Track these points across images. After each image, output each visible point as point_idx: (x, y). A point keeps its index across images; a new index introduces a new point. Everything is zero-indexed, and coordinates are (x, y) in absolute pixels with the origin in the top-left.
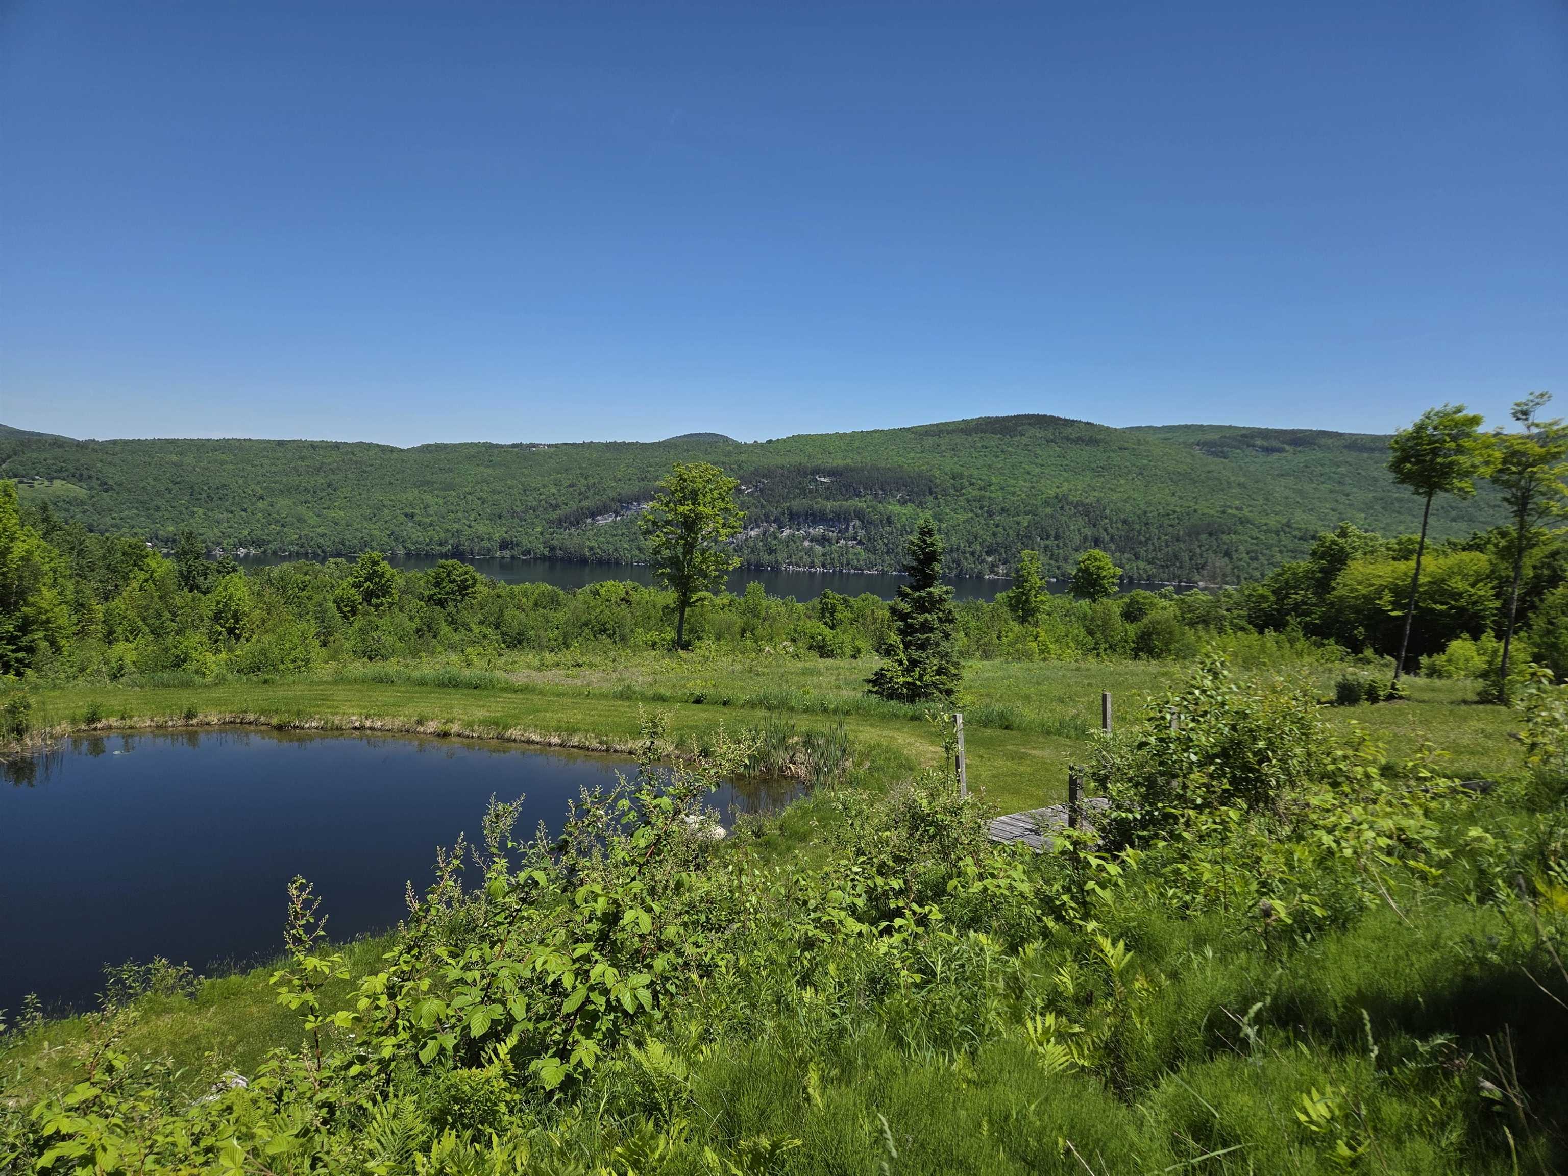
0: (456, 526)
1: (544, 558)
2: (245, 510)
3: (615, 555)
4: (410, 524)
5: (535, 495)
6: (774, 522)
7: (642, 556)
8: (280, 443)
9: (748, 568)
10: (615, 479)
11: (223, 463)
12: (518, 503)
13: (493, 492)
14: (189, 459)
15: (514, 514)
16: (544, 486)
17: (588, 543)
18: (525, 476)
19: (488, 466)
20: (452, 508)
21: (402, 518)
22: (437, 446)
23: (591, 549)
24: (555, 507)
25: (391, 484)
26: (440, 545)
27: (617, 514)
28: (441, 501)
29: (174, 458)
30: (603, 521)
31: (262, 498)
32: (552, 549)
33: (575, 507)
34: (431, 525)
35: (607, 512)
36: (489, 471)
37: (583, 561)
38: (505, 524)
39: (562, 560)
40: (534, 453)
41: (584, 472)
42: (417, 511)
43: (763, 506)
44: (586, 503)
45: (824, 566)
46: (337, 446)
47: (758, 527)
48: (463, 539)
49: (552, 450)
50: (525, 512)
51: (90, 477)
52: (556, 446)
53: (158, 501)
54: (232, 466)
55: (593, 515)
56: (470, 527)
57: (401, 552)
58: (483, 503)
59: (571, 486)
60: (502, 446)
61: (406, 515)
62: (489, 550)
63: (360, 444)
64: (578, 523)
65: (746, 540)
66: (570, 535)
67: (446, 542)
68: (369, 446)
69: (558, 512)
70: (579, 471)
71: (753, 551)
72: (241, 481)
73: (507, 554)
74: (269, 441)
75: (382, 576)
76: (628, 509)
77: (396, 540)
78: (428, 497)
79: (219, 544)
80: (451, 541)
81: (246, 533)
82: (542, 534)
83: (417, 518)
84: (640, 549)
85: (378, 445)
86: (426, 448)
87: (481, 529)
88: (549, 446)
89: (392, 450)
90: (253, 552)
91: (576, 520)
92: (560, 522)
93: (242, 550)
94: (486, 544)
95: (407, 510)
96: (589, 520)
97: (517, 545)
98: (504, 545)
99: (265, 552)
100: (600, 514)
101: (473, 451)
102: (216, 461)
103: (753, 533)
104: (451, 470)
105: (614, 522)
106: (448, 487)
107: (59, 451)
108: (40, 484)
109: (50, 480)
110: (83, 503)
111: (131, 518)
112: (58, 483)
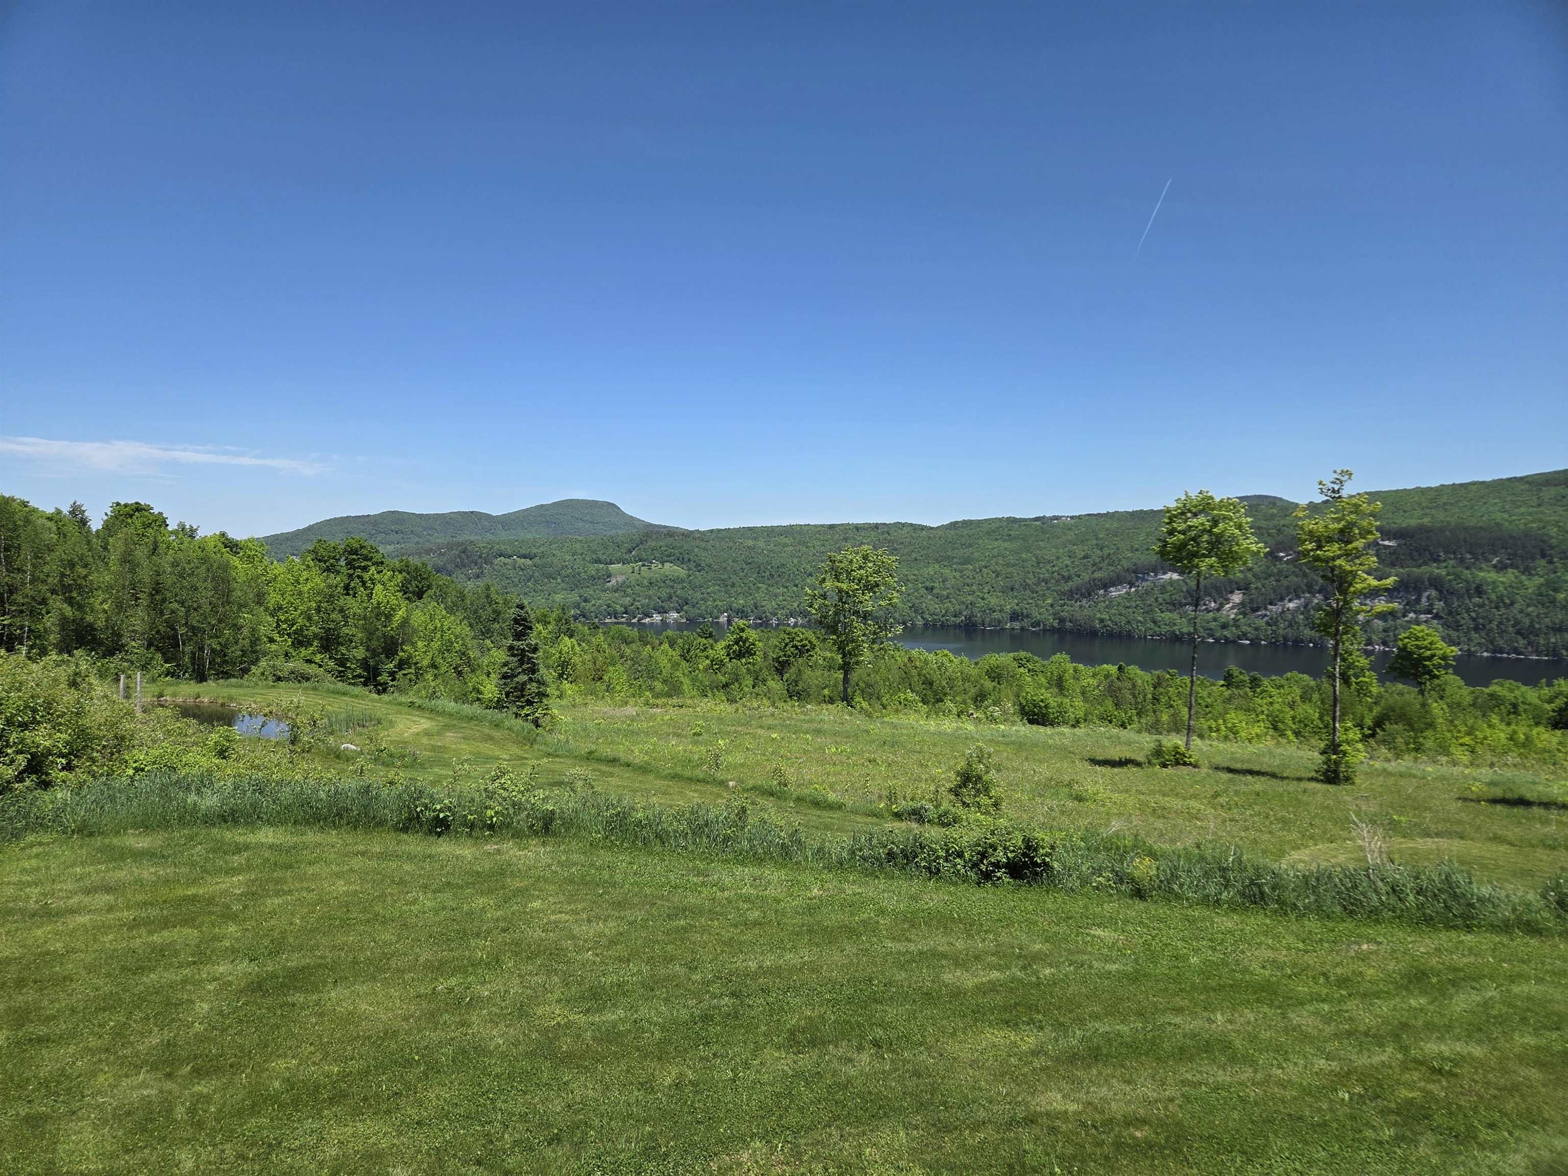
0: (970, 598)
1: (1053, 630)
2: (796, 586)
3: (1128, 627)
4: (930, 597)
5: (1048, 567)
6: (1319, 592)
7: (1157, 629)
8: (832, 527)
9: (1285, 644)
10: (1134, 550)
11: (785, 545)
12: (1031, 576)
13: (1008, 565)
14: (761, 544)
15: (1026, 587)
16: (1058, 558)
17: (1098, 615)
18: (1040, 548)
19: (1005, 541)
20: (968, 581)
21: (923, 591)
22: (963, 522)
23: (1102, 621)
24: (1068, 579)
25: (916, 559)
26: (955, 616)
27: (1131, 585)
28: (958, 574)
29: (750, 543)
30: (1115, 592)
31: (811, 575)
32: (1062, 621)
33: (1087, 578)
34: (948, 597)
35: (1121, 583)
36: (1007, 545)
37: (1093, 634)
38: (1016, 597)
39: (1071, 632)
40: (1053, 526)
41: (1100, 542)
42: (936, 585)
43: (1305, 575)
44: (1098, 575)
45: (1385, 643)
46: (877, 526)
47: (1298, 597)
48: (976, 610)
49: (1073, 521)
50: (1037, 584)
51: (689, 560)
52: (1079, 517)
53: (735, 579)
54: (791, 548)
55: (1105, 587)
56: (983, 599)
57: (920, 622)
58: (997, 576)
59: (1086, 557)
60: (1023, 520)
61: (927, 588)
62: (999, 622)
63: (895, 524)
64: (1090, 595)
65: (1283, 612)
66: (1081, 607)
67: (961, 613)
68: (904, 525)
69: (1070, 583)
70: (1094, 542)
71: (1290, 626)
72: (795, 561)
73: (1017, 625)
74: (822, 526)
76: (1144, 580)
77: (916, 611)
78: (947, 571)
79: (775, 614)
80: (965, 613)
81: (796, 605)
82: (1052, 606)
83: (935, 591)
84: (1155, 622)
85: (911, 525)
86: (952, 526)
87: (993, 601)
89: (923, 528)
90: (800, 621)
91: (1088, 591)
92: (1071, 594)
93: (792, 620)
94: (996, 615)
95: (928, 584)
96: (1102, 592)
97: (1027, 616)
98: (1014, 617)
99: (810, 620)
100: (1114, 585)
101: (994, 526)
102: (780, 544)
103: (1291, 605)
104: (970, 546)
105: (1128, 593)
106: (967, 561)
107: (670, 540)
108: (656, 566)
109: (663, 563)
110: (683, 581)
111: (715, 593)
112: (667, 565)
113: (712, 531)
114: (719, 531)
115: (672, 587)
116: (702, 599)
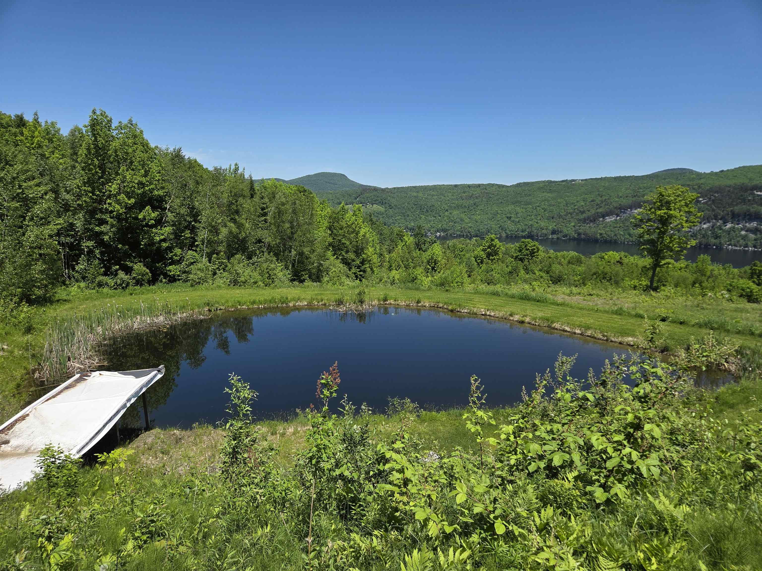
0: (530, 222)
1: (574, 239)
2: (440, 216)
3: (615, 238)
4: (509, 222)
5: (572, 206)
6: (721, 219)
7: (631, 238)
8: (456, 186)
9: (700, 246)
10: (618, 197)
11: (433, 195)
12: (563, 211)
13: (550, 205)
14: (420, 195)
15: (560, 216)
16: (578, 202)
17: (599, 231)
18: (568, 197)
19: (549, 192)
20: (529, 214)
21: (506, 219)
22: (524, 183)
23: (601, 234)
24: (582, 213)
25: (501, 203)
26: (522, 232)
27: (618, 215)
28: (524, 210)
29: (415, 194)
30: (608, 219)
31: (447, 211)
32: (579, 234)
33: (593, 212)
34: (519, 222)
35: (612, 215)
36: (549, 195)
37: (596, 241)
38: (555, 222)
39: (584, 240)
40: (573, 185)
41: (601, 193)
42: (513, 216)
43: (713, 210)
44: (600, 210)
45: (755, 246)
46: (479, 186)
47: (709, 222)
48: (533, 229)
49: (583, 182)
50: (566, 215)
51: (386, 203)
52: (586, 180)
53: (409, 213)
54: (436, 197)
55: (604, 216)
56: (537, 223)
57: (504, 235)
58: (545, 211)
59: (593, 201)
60: (556, 182)
61: (507, 218)
62: (546, 235)
63: (489, 185)
64: (595, 221)
65: (700, 230)
66: (589, 227)
67: (525, 230)
68: (493, 185)
69: (584, 215)
70: (597, 193)
71: (704, 237)
72: (439, 203)
73: (555, 236)
74: (451, 185)
75: (495, 246)
76: (624, 213)
77: (502, 229)
78: (518, 209)
79: (429, 231)
80: (528, 230)
81: (440, 226)
82: (574, 226)
83: (512, 219)
84: (630, 235)
85: (497, 185)
86: (519, 185)
87: (543, 224)
88: (582, 180)
89: (503, 186)
90: (442, 234)
91: (593, 219)
92: (584, 221)
93: (438, 233)
94: (544, 231)
95: (508, 215)
96: (601, 219)
97: (561, 232)
98: (554, 232)
99: (447, 234)
100: (608, 216)
101: (541, 185)
102: (430, 195)
103: (705, 226)
104: (530, 195)
105: (616, 220)
106: (529, 203)
107: (375, 193)
108: (369, 206)
109: (372, 204)
110: (383, 214)
111: (399, 220)
112: (375, 206)
113: (395, 188)
114: (398, 188)
115: (378, 217)
116: (392, 223)
